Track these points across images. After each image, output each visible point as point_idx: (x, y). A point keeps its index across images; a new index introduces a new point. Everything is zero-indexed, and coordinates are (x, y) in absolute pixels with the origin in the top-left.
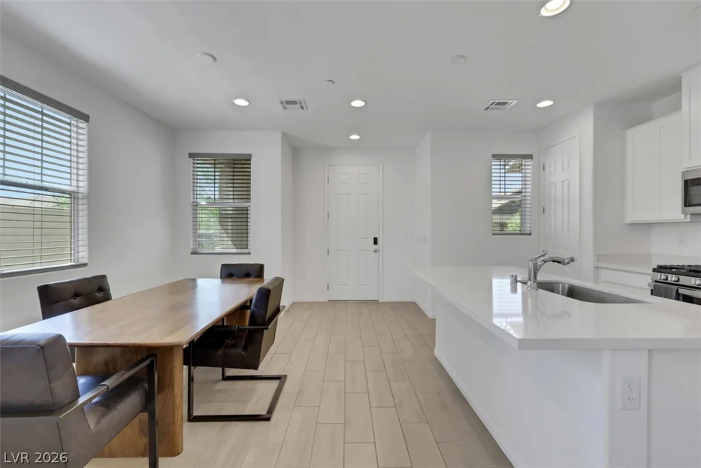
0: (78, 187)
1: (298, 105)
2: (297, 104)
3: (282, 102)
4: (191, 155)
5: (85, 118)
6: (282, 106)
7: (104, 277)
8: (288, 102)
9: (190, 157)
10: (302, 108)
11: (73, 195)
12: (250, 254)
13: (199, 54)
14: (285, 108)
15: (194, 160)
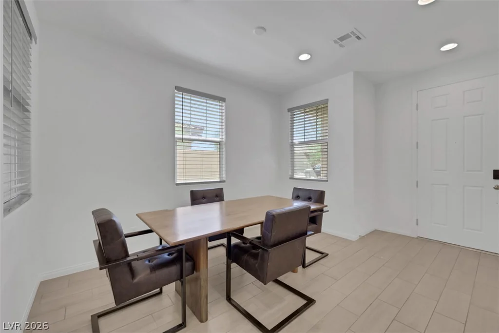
0: (222, 139)
1: (354, 37)
2: (351, 36)
3: (335, 42)
4: (290, 110)
5: (222, 100)
6: (337, 46)
7: (222, 189)
8: (342, 39)
9: (288, 112)
10: (358, 38)
11: (220, 143)
12: (327, 181)
13: (254, 31)
14: (341, 46)
15: (292, 113)
